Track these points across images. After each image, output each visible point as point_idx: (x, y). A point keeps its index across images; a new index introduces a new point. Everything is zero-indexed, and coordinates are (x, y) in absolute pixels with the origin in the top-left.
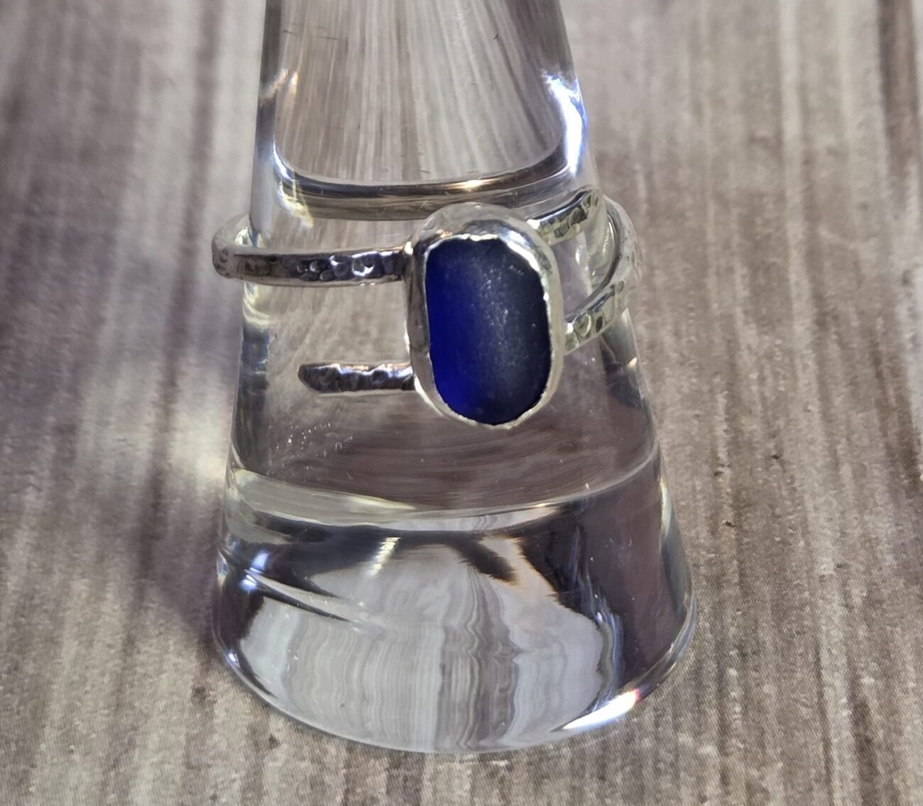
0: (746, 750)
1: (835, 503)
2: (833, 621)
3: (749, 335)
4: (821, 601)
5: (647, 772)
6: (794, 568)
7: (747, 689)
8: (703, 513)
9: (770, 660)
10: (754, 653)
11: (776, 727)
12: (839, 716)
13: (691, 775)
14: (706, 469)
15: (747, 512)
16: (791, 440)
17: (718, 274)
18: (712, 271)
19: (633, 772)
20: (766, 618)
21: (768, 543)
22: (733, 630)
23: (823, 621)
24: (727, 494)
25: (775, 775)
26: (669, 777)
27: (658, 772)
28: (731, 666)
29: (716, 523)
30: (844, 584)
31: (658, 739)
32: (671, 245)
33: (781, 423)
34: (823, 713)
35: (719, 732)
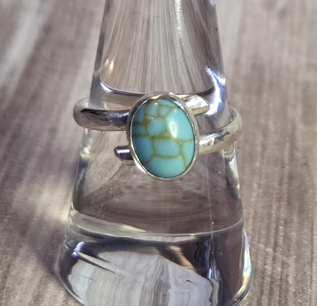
7: (286, 233)
8: (277, 178)
10: (290, 222)
22: (283, 215)
35: (274, 245)
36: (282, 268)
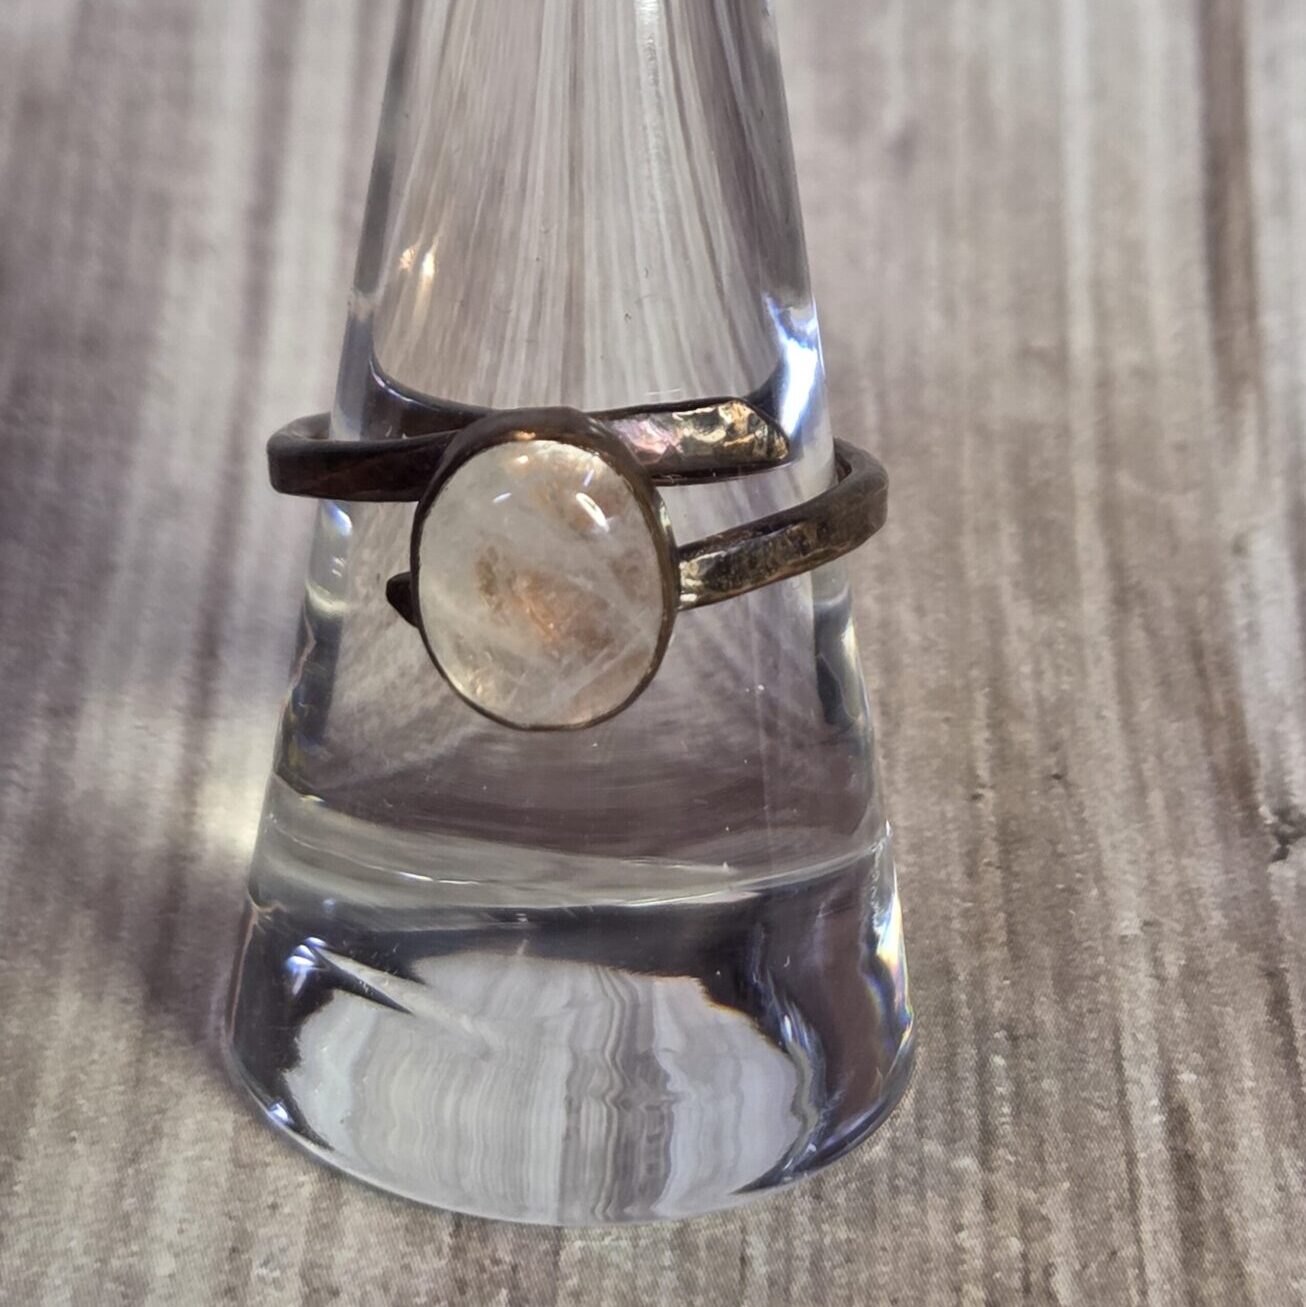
0: (1018, 1164)
1: (1140, 841)
2: (1138, 998)
3: (1019, 614)
4: (1120, 971)
5: (881, 1190)
6: (1084, 926)
7: (1019, 1083)
8: (956, 849)
9: (1050, 1046)
10: (1029, 1036)
11: (1060, 1135)
12: (1147, 1123)
13: (941, 1196)
14: (960, 790)
15: (1018, 849)
16: (1078, 755)
17: (977, 530)
18: (968, 527)
19: (860, 1190)
20: (1045, 990)
21: (1047, 891)
22: (998, 1005)
23: (1125, 996)
24: (990, 823)
25: (1059, 1198)
26: (910, 1197)
27: (895, 1190)
28: (996, 1053)
29: (975, 863)
30: (1154, 949)
31: (895, 1148)
33: (1064, 732)
34: (1125, 1119)
35: (980, 1140)
36: (1025, 1238)
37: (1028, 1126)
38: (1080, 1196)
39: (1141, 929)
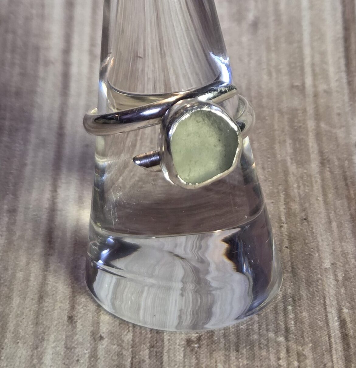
0: (296, 339)
1: (330, 238)
2: (330, 286)
3: (293, 168)
4: (325, 278)
5: (256, 348)
6: (314, 265)
9: (305, 302)
11: (309, 329)
12: (334, 325)
13: (274, 349)
14: (277, 224)
15: (294, 242)
16: (311, 212)
17: (279, 143)
18: (277, 142)
19: (250, 348)
20: (303, 285)
21: (303, 255)
23: (327, 286)
24: (286, 235)
25: (308, 349)
26: (265, 350)
27: (260, 348)
28: (289, 305)
29: (281, 247)
30: (335, 272)
31: (260, 335)
32: (260, 131)
33: (307, 205)
34: (327, 323)
37: (299, 327)
38: (315, 348)
39: (331, 266)
